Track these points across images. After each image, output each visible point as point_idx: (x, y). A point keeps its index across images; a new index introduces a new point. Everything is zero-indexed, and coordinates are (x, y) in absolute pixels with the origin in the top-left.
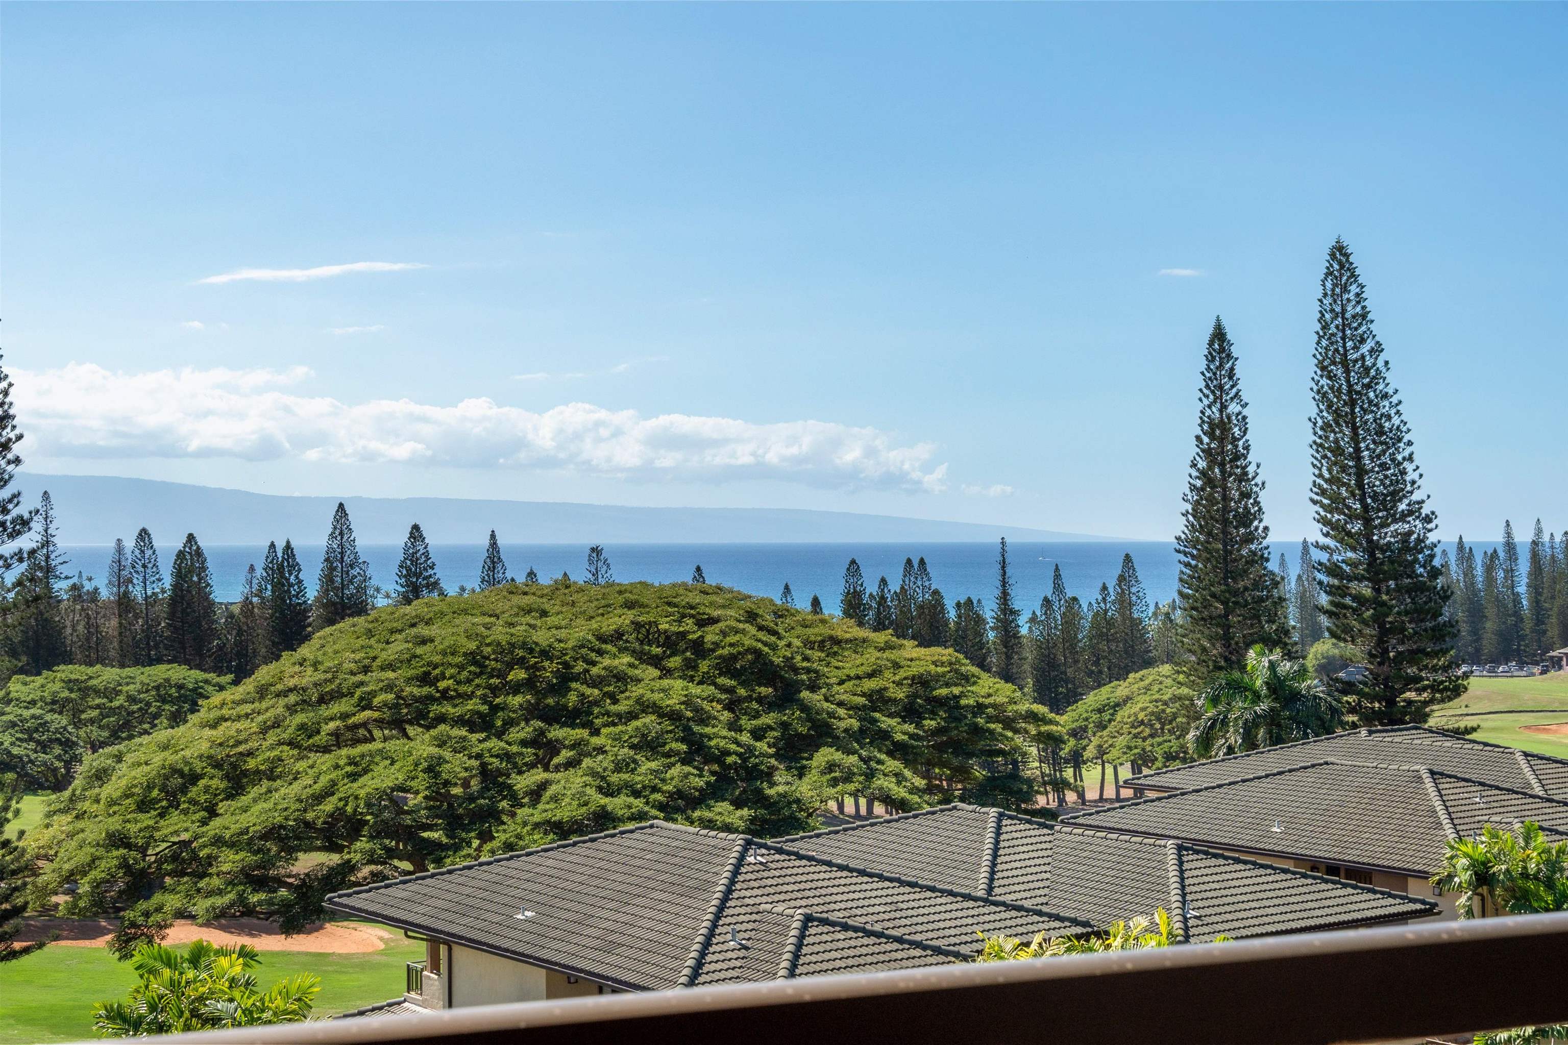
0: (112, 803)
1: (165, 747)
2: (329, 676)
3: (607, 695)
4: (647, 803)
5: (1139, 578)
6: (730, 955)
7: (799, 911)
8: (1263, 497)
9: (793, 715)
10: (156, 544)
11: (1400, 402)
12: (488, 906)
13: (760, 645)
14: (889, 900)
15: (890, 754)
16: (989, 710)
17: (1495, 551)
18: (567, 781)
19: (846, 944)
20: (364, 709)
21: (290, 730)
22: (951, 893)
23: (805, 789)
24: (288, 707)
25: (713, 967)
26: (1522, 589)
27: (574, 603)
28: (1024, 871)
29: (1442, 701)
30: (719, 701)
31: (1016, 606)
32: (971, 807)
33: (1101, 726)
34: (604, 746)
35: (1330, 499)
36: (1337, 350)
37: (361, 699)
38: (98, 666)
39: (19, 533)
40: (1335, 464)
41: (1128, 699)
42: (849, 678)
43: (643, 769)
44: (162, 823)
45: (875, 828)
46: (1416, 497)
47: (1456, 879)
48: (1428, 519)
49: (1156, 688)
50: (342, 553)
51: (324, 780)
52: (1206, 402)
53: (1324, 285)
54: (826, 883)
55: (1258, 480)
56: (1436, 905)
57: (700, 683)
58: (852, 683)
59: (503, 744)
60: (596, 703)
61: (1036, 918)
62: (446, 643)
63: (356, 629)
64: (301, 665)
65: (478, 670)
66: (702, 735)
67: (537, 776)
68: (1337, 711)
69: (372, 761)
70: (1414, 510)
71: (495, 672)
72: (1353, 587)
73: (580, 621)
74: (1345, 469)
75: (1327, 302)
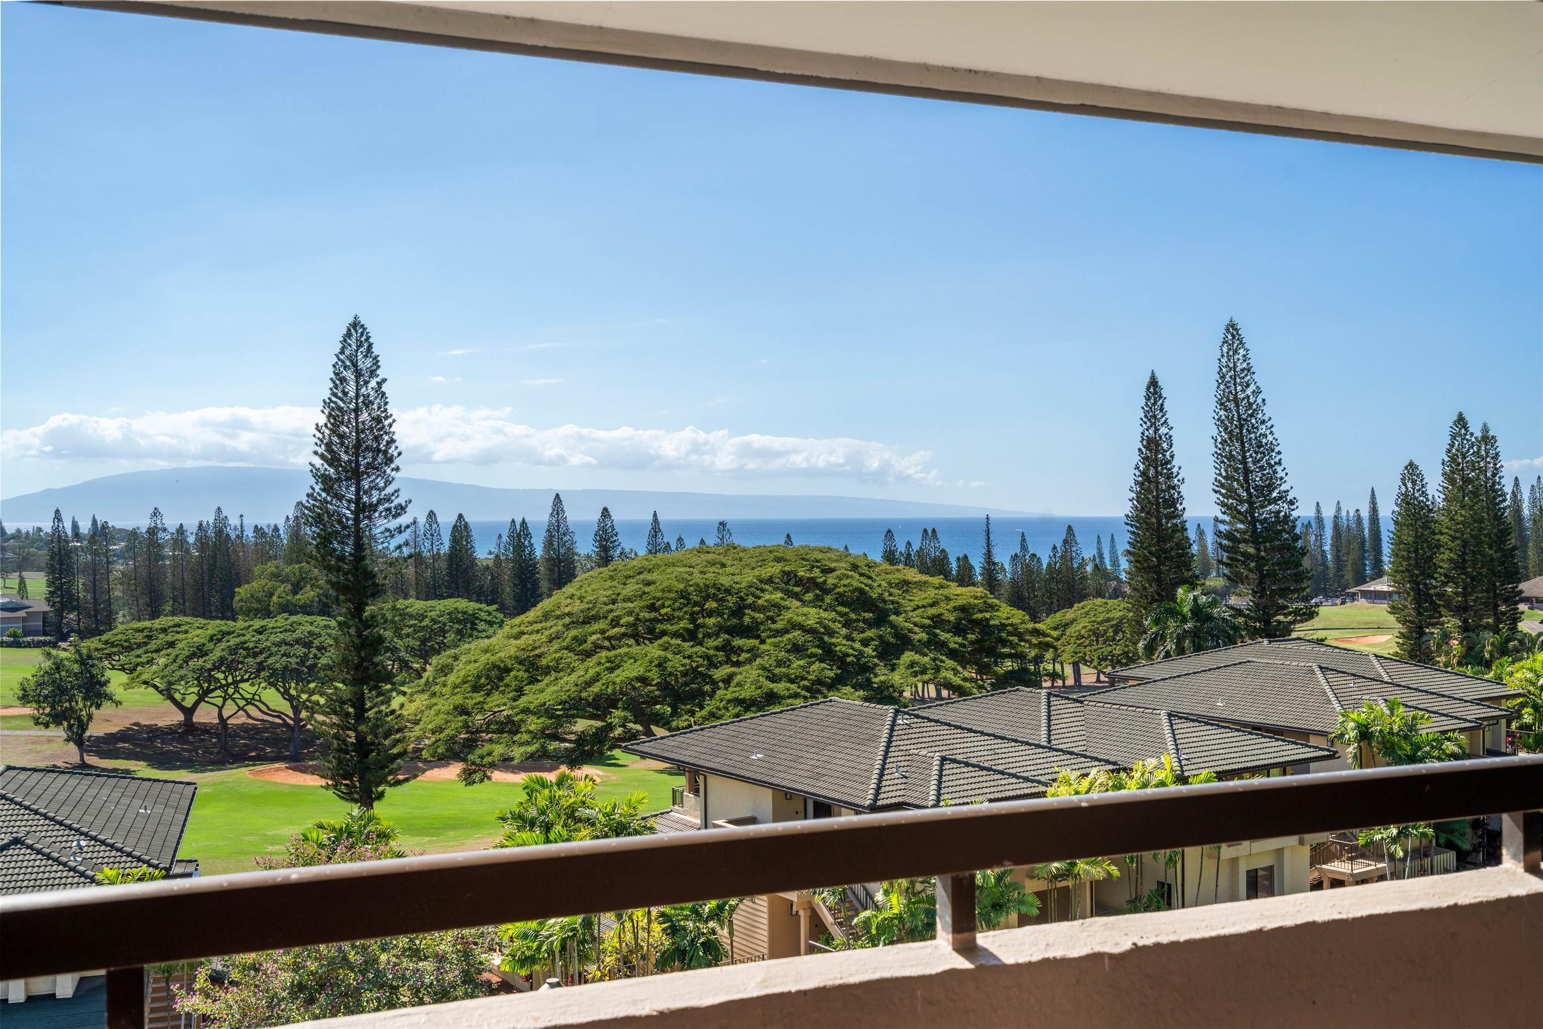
0: (456, 686)
1: (486, 651)
2: (591, 605)
3: (769, 618)
4: (799, 687)
5: (1077, 541)
6: (896, 781)
7: (938, 754)
8: (1183, 489)
9: (885, 631)
10: (439, 520)
11: (1272, 426)
12: (732, 751)
13: (863, 586)
14: (989, 747)
15: (948, 656)
16: (1008, 628)
17: (1309, 523)
18: (747, 672)
19: (969, 775)
20: (614, 627)
21: (567, 640)
22: (1027, 743)
23: (896, 678)
24: (565, 626)
25: (887, 789)
26: (1327, 548)
27: (741, 559)
28: (1068, 730)
29: (1302, 621)
30: (839, 622)
31: (996, 560)
32: (1029, 689)
34: (769, 651)
35: (1227, 490)
36: (1231, 392)
37: (612, 620)
38: (412, 600)
39: (400, 515)
40: (1230, 466)
41: (1073, 621)
42: (918, 607)
43: (795, 665)
44: (489, 699)
45: (966, 702)
46: (1283, 488)
47: (1347, 736)
48: (1291, 503)
49: (1092, 613)
50: (558, 526)
51: (591, 672)
52: (1145, 426)
53: (1221, 350)
54: (948, 737)
55: (1180, 477)
56: (1337, 752)
57: (825, 610)
58: (920, 610)
59: (704, 649)
60: (762, 623)
61: (1083, 759)
62: (665, 584)
63: (603, 575)
64: (571, 598)
65: (685, 602)
66: (831, 644)
67: (727, 670)
68: (1236, 628)
69: (622, 660)
70: (1282, 497)
71: (696, 604)
72: (1242, 547)
73: (747, 570)
74: (1236, 470)
75: (1224, 360)
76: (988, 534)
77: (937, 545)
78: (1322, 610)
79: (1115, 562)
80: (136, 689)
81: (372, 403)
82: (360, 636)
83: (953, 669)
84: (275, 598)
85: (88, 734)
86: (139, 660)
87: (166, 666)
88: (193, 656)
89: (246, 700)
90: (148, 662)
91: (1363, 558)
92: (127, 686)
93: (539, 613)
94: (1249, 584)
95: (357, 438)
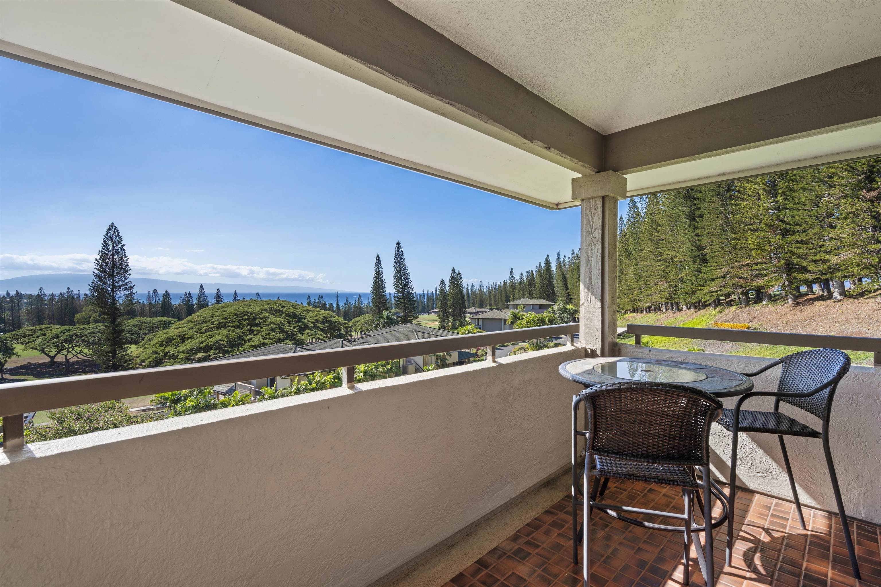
0: (154, 345)
1: (166, 333)
2: (204, 318)
3: (264, 321)
4: (273, 341)
8: (385, 285)
9: (301, 324)
10: (158, 292)
11: (408, 269)
15: (319, 330)
16: (337, 322)
18: (256, 337)
20: (212, 325)
21: (195, 329)
23: (303, 337)
24: (194, 325)
26: (425, 301)
27: (256, 304)
29: (415, 319)
30: (286, 322)
33: (355, 325)
34: (264, 331)
35: (397, 285)
36: (398, 260)
37: (211, 323)
38: (145, 318)
40: (397, 279)
41: (360, 320)
42: (311, 317)
43: (272, 335)
44: (166, 349)
46: (411, 285)
48: (413, 289)
50: (202, 294)
51: (203, 339)
52: (376, 268)
55: (385, 282)
57: (283, 318)
59: (242, 331)
60: (262, 322)
62: (230, 312)
63: (207, 309)
64: (196, 317)
65: (237, 317)
66: (283, 328)
67: (250, 337)
68: (398, 321)
69: (214, 335)
70: (410, 287)
71: (240, 317)
72: (401, 300)
73: (258, 307)
74: (399, 280)
75: (396, 252)
76: (338, 297)
78: (420, 316)
79: (369, 304)
80: (28, 351)
81: (119, 252)
82: (114, 329)
83: (321, 334)
84: (92, 318)
85: (5, 367)
86: (29, 340)
87: (41, 342)
88: (53, 338)
89: (77, 352)
90: (33, 341)
91: (434, 303)
92: (24, 350)
93: (186, 321)
94: (402, 310)
95: (113, 264)
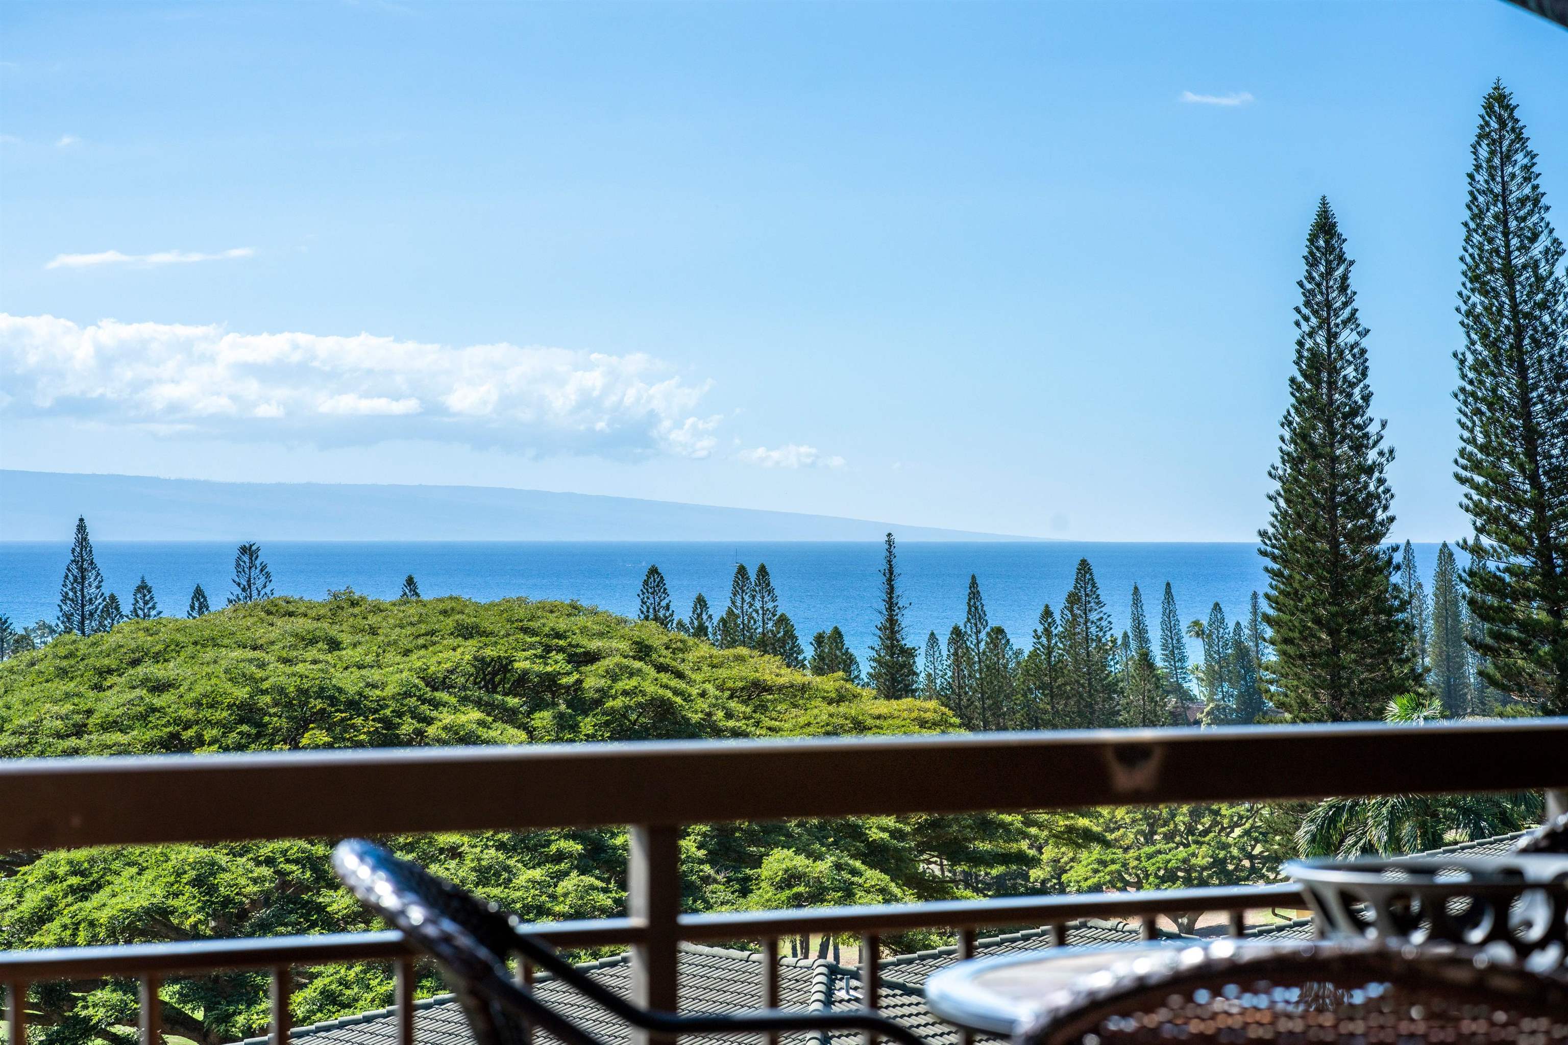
2: (24, 739)
5: (1102, 598)
13: (666, 694)
15: (867, 860)
27: (373, 631)
31: (909, 643)
34: (459, 847)
35: (1488, 476)
36: (1497, 252)
40: (1494, 421)
52: (1305, 327)
55: (1384, 445)
62: (199, 689)
65: (254, 731)
69: (107, 870)
72: (1520, 610)
73: (391, 657)
74: (1508, 431)
75: (1481, 178)
76: (890, 580)
77: (770, 605)
79: (1175, 652)
83: (883, 891)
94: (1536, 696)
